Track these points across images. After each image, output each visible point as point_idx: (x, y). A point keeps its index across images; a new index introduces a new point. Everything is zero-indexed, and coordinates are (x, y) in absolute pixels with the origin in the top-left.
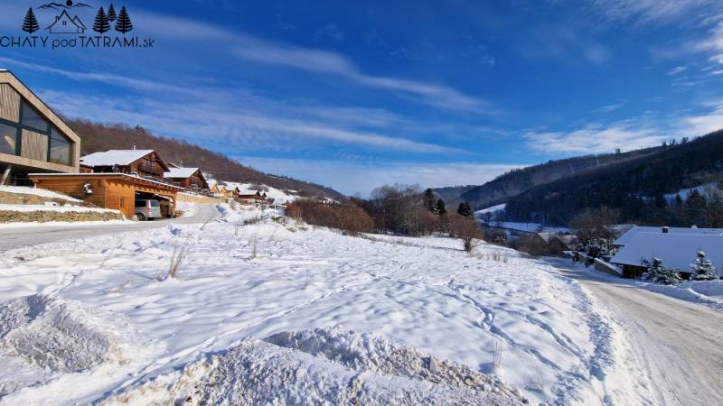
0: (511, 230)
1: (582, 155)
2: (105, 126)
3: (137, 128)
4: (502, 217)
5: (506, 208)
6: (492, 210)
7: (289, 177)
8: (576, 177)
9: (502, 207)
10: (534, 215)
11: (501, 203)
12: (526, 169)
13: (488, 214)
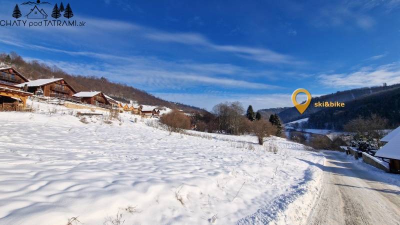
0: (311, 133)
1: (360, 88)
2: (87, 78)
3: (102, 78)
4: (306, 126)
5: (309, 120)
6: (299, 121)
7: (181, 103)
8: (356, 101)
9: (306, 120)
10: (327, 124)
11: (306, 118)
12: (322, 97)
13: (297, 124)
